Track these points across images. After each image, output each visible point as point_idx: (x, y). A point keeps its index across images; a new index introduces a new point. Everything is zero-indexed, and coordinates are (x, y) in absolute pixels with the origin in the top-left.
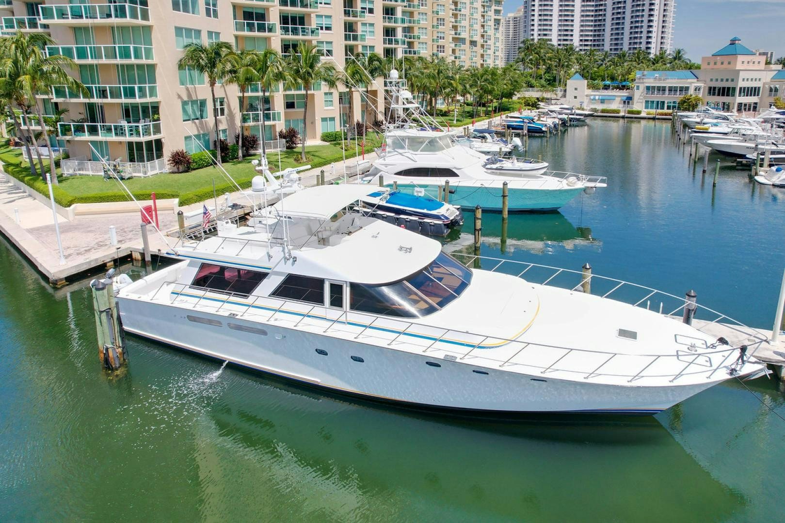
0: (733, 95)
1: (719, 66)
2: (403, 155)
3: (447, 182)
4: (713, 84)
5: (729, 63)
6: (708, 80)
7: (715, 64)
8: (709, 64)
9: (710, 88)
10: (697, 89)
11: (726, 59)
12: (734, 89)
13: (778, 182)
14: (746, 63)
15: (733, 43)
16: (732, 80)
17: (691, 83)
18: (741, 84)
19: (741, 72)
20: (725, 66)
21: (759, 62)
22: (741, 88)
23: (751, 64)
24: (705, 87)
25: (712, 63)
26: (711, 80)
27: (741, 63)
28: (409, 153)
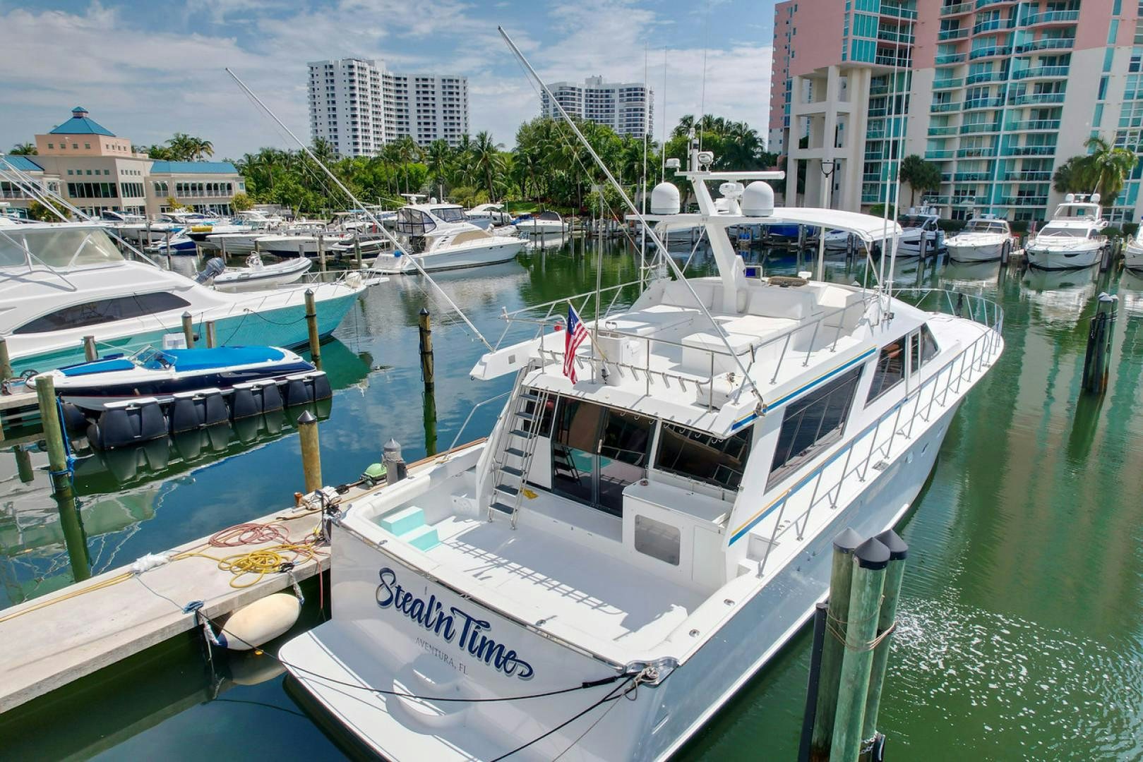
0: (115, 194)
1: (70, 151)
2: (24, 281)
3: (186, 318)
4: (76, 179)
5: (88, 147)
6: (66, 173)
7: (63, 147)
8: (51, 146)
9: (71, 186)
10: (52, 187)
11: (81, 141)
12: (113, 187)
13: (405, 269)
14: (110, 147)
15: (78, 114)
16: (107, 172)
17: (41, 177)
18: (123, 179)
19: (117, 160)
20: (82, 151)
21: (125, 148)
22: (122, 184)
23: (117, 149)
24: (62, 185)
25: (57, 146)
26: (71, 173)
27: (105, 147)
28: (41, 272)
